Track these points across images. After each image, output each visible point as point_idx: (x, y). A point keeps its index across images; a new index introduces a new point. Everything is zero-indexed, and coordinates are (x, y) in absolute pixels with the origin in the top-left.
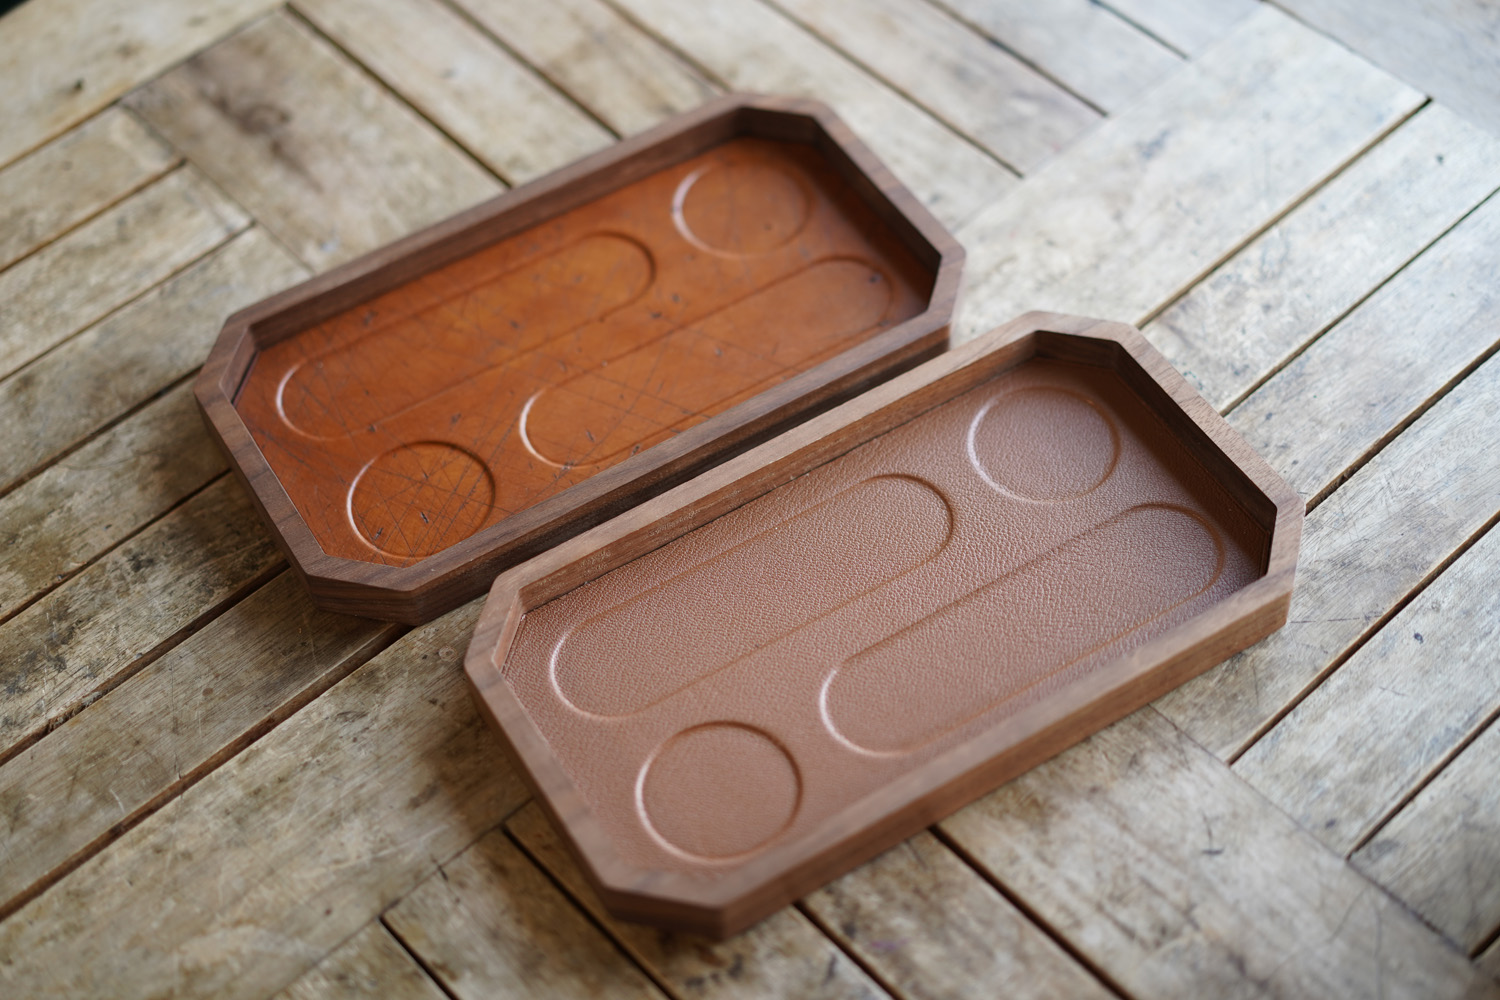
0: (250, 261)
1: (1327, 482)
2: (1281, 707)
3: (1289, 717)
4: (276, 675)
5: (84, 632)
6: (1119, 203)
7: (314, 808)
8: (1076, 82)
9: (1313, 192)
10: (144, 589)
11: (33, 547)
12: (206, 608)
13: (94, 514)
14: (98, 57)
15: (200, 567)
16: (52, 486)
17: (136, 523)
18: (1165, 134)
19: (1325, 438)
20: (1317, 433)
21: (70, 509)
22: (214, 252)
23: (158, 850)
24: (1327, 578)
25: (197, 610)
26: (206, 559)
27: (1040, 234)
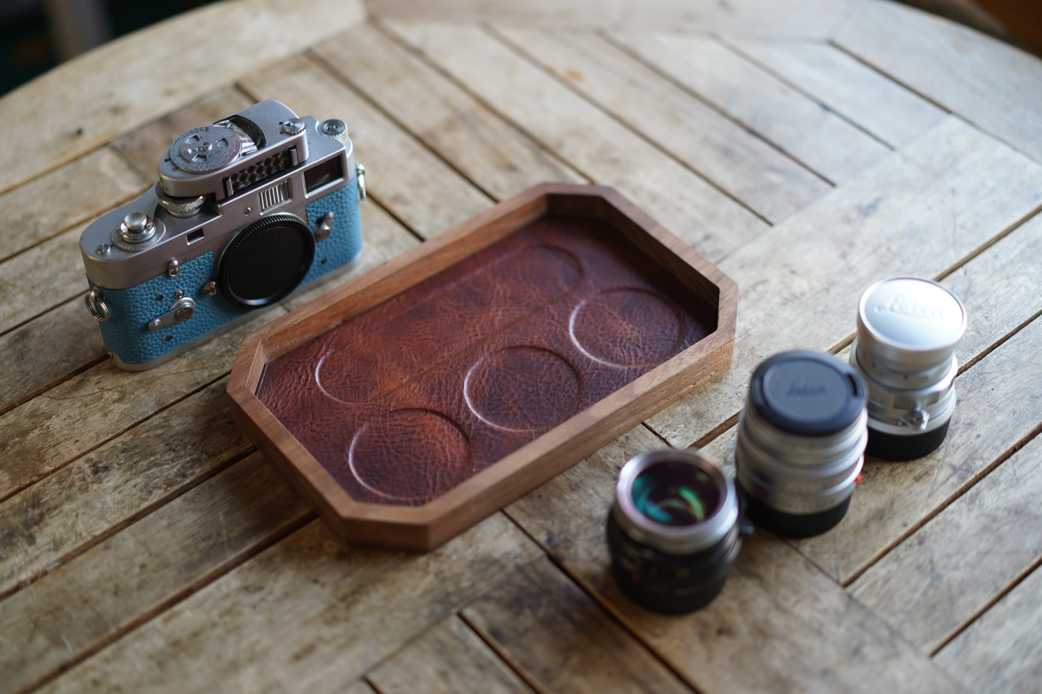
1: (1003, 451)
2: (970, 615)
3: (977, 624)
4: (196, 556)
5: (52, 517)
6: (846, 247)
7: (219, 657)
8: (811, 161)
9: (988, 246)
10: (99, 488)
11: (18, 454)
12: (146, 504)
13: (66, 432)
14: (95, 113)
15: (144, 474)
16: (37, 410)
17: (97, 440)
18: (878, 200)
19: (1001, 419)
20: (994, 416)
21: (48, 427)
23: (96, 683)
24: (1004, 521)
25: (139, 505)
26: (149, 469)
27: (786, 265)
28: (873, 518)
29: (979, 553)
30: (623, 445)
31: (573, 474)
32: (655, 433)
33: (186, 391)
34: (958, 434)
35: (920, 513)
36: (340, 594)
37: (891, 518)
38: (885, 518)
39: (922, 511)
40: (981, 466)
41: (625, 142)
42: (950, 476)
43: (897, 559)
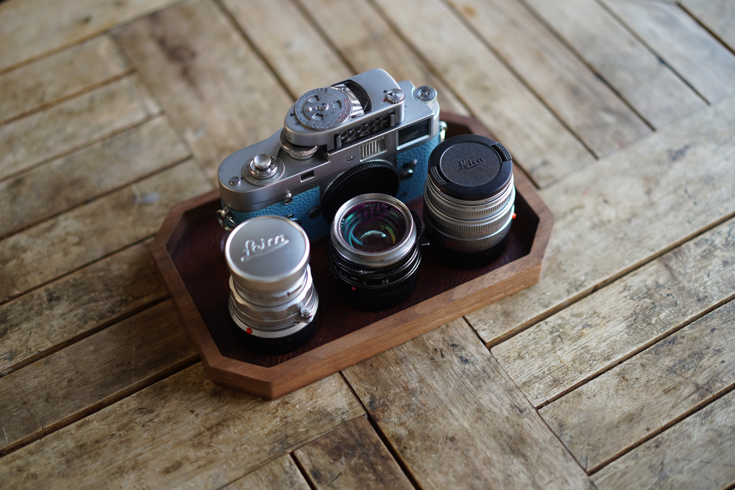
0: (155, 134)
4: (110, 378)
5: (12, 333)
8: (641, 107)
10: (50, 313)
12: (82, 331)
13: (35, 265)
14: (102, 5)
15: (84, 307)
16: (17, 244)
17: (56, 274)
18: (687, 147)
22: (137, 126)
23: (20, 470)
24: (727, 438)
25: (76, 332)
26: (89, 302)
27: (601, 195)
28: (624, 420)
29: (701, 462)
30: (443, 332)
31: (400, 350)
32: (470, 325)
33: (127, 242)
34: (707, 358)
35: (662, 421)
36: (207, 425)
37: (638, 422)
38: (634, 421)
39: (663, 420)
40: (719, 388)
41: (497, 73)
42: (693, 393)
43: (636, 457)
